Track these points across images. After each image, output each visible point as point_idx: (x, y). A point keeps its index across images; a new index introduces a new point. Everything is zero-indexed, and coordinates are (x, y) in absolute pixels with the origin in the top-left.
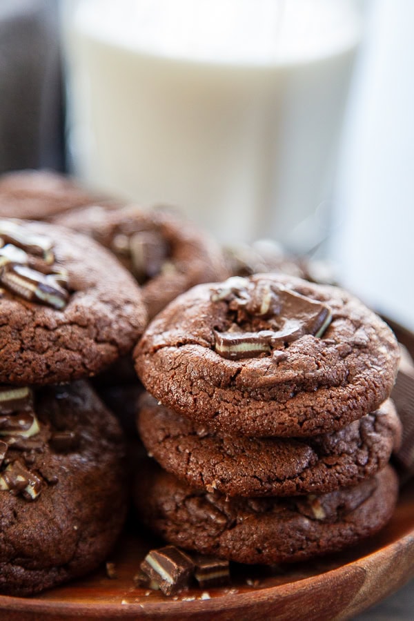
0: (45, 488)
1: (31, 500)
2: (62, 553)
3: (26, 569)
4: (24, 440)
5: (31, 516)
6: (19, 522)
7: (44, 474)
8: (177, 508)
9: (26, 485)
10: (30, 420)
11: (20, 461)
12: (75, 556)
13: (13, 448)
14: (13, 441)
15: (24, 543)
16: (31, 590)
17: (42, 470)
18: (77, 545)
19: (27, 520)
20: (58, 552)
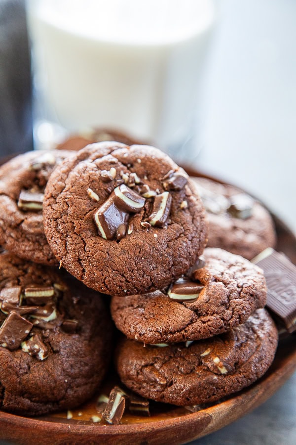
0: (51, 355)
1: (40, 361)
2: (56, 395)
3: (31, 401)
4: (45, 323)
5: (38, 370)
6: (31, 373)
7: (52, 345)
8: (138, 374)
9: (39, 351)
10: (51, 311)
11: (38, 335)
12: (64, 397)
13: (37, 327)
14: (37, 322)
15: (32, 386)
16: (34, 414)
17: (51, 343)
18: (66, 391)
19: (35, 373)
20: (53, 394)
